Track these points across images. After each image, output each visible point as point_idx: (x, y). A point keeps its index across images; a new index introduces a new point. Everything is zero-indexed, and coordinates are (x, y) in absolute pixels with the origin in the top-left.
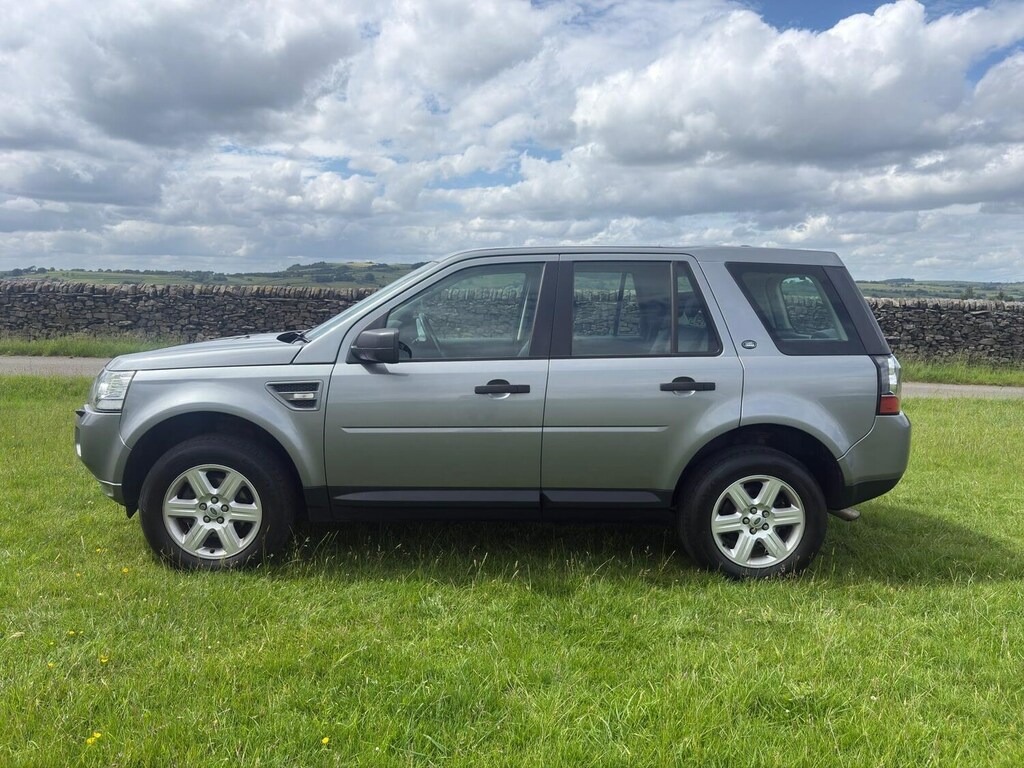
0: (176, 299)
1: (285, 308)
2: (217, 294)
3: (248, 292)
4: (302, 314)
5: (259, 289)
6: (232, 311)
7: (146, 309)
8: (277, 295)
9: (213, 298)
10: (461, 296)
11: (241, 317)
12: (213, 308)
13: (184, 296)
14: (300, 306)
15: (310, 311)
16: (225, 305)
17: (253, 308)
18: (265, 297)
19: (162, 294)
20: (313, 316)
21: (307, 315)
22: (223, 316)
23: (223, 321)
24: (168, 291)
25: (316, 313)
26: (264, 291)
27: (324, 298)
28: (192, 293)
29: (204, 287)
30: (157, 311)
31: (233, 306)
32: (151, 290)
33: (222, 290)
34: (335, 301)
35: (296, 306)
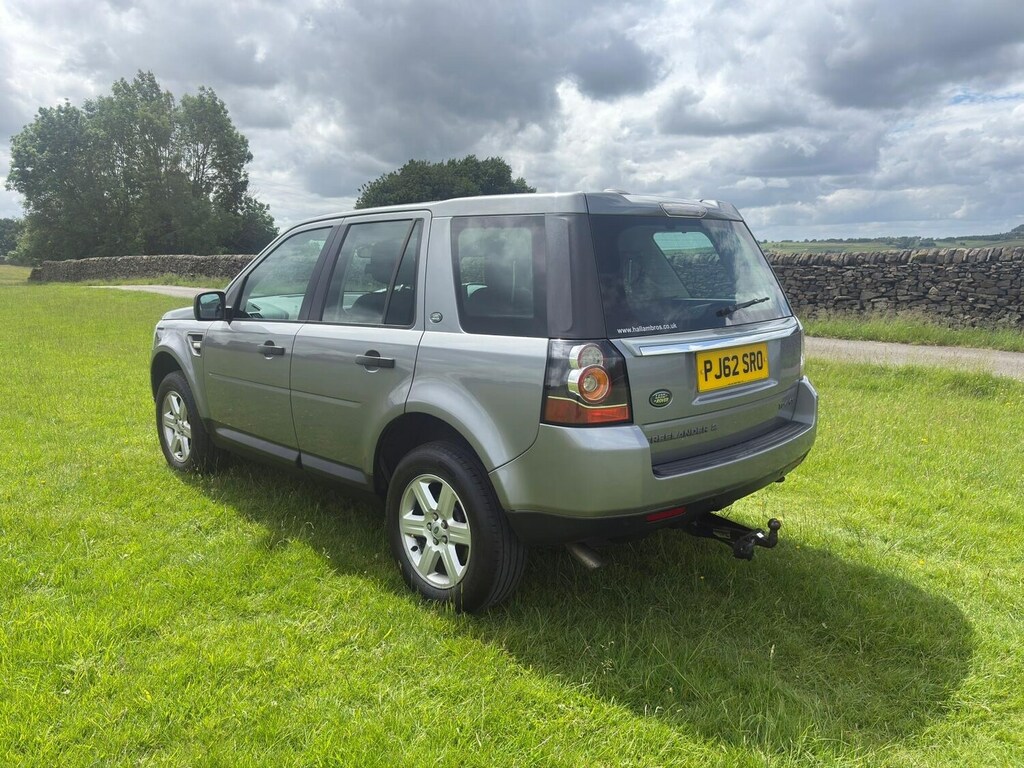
10: (980, 258)
15: (796, 279)
21: (793, 282)
25: (802, 281)
27: (813, 264)
34: (822, 268)
35: (782, 273)
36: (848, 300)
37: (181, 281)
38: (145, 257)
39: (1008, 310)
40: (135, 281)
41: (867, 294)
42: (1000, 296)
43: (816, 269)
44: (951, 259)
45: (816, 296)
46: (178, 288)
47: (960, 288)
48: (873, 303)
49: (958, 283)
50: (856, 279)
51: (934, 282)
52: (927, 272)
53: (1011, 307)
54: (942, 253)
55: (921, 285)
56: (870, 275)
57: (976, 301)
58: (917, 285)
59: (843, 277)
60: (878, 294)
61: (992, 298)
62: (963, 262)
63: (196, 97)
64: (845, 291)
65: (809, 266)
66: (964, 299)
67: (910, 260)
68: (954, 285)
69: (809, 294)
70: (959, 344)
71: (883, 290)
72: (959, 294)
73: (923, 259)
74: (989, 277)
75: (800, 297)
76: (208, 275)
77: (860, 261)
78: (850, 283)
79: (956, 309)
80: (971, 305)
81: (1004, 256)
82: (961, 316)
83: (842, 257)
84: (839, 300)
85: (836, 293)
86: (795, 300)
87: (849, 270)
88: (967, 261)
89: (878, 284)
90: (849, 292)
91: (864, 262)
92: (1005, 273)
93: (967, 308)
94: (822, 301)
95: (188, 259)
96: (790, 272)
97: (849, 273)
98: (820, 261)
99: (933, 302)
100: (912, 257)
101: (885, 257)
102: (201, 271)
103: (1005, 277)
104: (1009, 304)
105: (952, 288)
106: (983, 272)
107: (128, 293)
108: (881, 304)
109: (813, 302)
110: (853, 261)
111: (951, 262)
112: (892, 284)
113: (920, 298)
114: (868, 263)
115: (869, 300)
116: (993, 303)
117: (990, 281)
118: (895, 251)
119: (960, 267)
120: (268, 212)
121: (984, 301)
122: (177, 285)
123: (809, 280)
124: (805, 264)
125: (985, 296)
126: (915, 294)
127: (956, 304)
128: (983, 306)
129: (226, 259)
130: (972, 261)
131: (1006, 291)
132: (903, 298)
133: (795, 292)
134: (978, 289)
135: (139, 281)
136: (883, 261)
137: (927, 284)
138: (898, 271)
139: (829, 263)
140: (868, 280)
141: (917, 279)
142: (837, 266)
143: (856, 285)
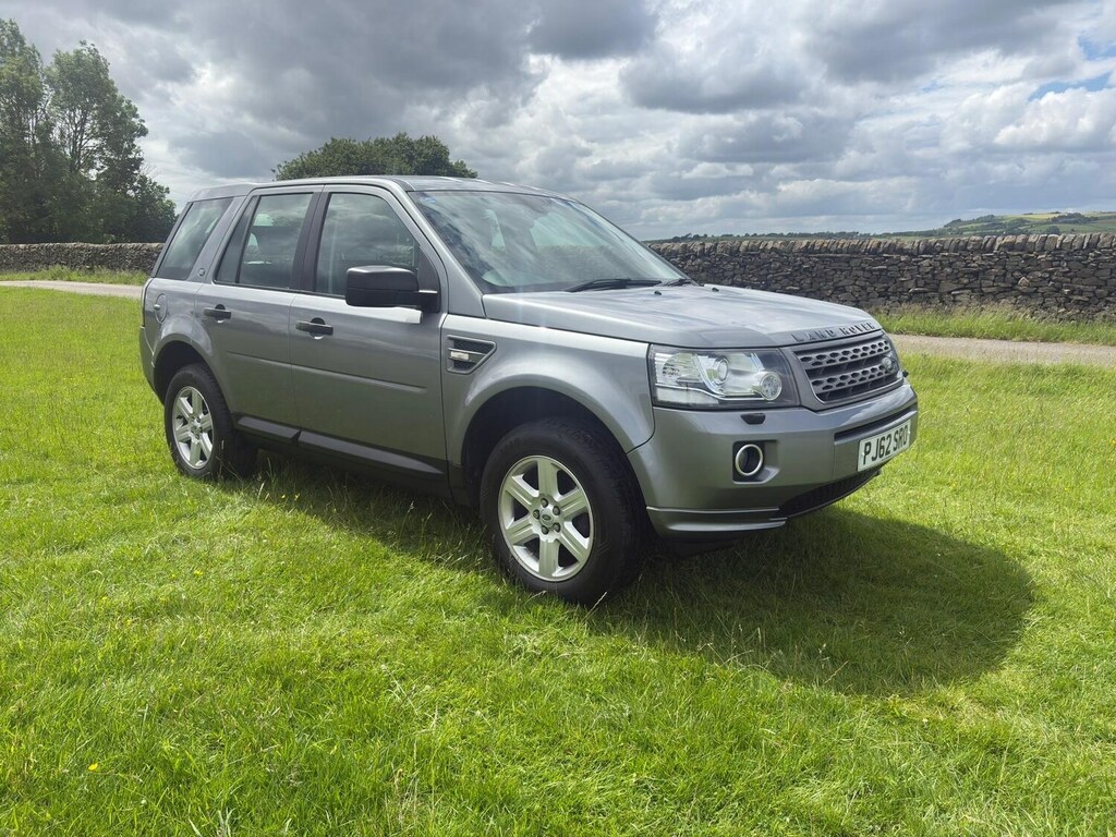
0: (722, 257)
1: (835, 265)
2: (763, 250)
3: (797, 247)
4: (854, 273)
5: (808, 243)
6: (777, 270)
7: (692, 268)
8: (828, 250)
9: (759, 255)
11: (786, 277)
12: (757, 267)
13: (731, 254)
14: (853, 263)
15: (864, 269)
16: (771, 263)
17: (800, 265)
18: (814, 253)
19: (709, 252)
20: (867, 275)
21: (860, 273)
22: (767, 275)
23: (766, 281)
24: (715, 248)
25: (871, 271)
26: (814, 245)
27: (883, 252)
28: (738, 251)
29: (751, 243)
30: (703, 271)
31: (778, 264)
32: (699, 248)
33: (769, 247)
34: (895, 256)
35: (848, 262)
36: (925, 292)
37: (74, 275)
38: (21, 246)
39: (1108, 302)
40: (10, 276)
41: (946, 286)
42: (1099, 287)
43: (887, 258)
44: (1043, 248)
45: (887, 289)
46: (72, 283)
47: (1054, 278)
48: (954, 296)
49: (1051, 273)
50: (934, 269)
51: (1025, 273)
52: (1015, 259)
53: (1111, 299)
54: (1032, 239)
55: (1009, 276)
56: (950, 265)
57: (1072, 293)
58: (1004, 275)
59: (919, 266)
60: (960, 286)
61: (1090, 288)
62: (1056, 249)
63: (72, 54)
64: (921, 283)
65: (880, 255)
66: (1059, 290)
67: (996, 248)
68: (1047, 275)
69: (879, 286)
70: (1063, 340)
71: (966, 281)
72: (1053, 285)
73: (1011, 246)
74: (1086, 266)
75: (869, 289)
76: (112, 268)
77: (939, 249)
78: (927, 273)
79: (1050, 302)
80: (1066, 296)
81: (1103, 243)
82: (1056, 308)
83: (916, 245)
84: (915, 293)
85: (911, 284)
86: (863, 292)
87: (925, 259)
88: (1061, 248)
89: (961, 274)
90: (926, 284)
91: (943, 250)
92: (1105, 261)
93: (1062, 300)
94: (894, 293)
95: (82, 249)
96: (857, 261)
97: (926, 263)
98: (892, 249)
99: (1023, 294)
100: (998, 244)
101: (967, 244)
102: (101, 263)
103: (1105, 265)
104: (1109, 295)
105: (1045, 279)
106: (1080, 261)
107: (15, 289)
108: (964, 297)
109: (884, 295)
110: (929, 249)
111: (1042, 250)
112: (976, 274)
113: (1008, 290)
114: (948, 251)
115: (949, 293)
116: (1091, 295)
117: (1088, 270)
118: (978, 238)
119: (1054, 255)
120: (168, 197)
121: (1081, 293)
122: (69, 280)
123: (879, 270)
124: (874, 252)
125: (1081, 287)
126: (1002, 285)
127: (1049, 296)
128: (1080, 298)
129: (136, 249)
130: (1066, 249)
131: (1106, 281)
132: (990, 290)
133: (863, 284)
134: (1075, 280)
135: (16, 276)
136: (965, 249)
137: (1016, 274)
138: (983, 260)
139: (902, 251)
140: (949, 270)
141: (1004, 269)
142: (912, 255)
143: (934, 275)
